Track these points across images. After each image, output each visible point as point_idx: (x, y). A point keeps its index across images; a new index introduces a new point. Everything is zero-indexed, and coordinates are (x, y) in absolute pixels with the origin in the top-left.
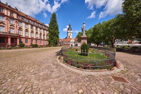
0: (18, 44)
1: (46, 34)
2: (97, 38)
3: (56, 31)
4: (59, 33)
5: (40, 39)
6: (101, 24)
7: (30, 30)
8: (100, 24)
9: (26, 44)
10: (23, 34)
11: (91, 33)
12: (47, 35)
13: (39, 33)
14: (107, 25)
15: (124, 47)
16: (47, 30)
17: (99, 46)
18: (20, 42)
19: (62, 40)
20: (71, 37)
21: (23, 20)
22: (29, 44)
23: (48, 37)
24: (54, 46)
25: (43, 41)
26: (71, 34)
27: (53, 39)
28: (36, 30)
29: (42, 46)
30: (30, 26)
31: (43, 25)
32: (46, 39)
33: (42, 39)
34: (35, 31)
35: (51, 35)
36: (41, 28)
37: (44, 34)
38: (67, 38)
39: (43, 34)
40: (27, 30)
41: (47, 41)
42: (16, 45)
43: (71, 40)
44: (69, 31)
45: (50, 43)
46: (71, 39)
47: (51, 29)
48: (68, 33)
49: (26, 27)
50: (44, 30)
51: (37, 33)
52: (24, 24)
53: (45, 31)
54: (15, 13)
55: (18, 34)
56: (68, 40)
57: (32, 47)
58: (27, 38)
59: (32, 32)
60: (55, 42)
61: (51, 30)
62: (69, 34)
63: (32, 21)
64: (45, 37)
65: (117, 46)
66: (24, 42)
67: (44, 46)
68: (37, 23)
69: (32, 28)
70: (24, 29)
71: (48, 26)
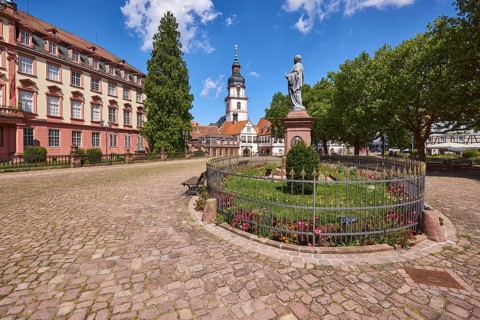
0: (19, 149)
1: (135, 106)
2: (355, 118)
3: (179, 93)
4: (189, 98)
5: (110, 129)
6: (372, 56)
7: (67, 90)
8: (364, 56)
9: (51, 151)
10: (40, 107)
11: (328, 95)
12: (139, 108)
13: (106, 100)
14: (397, 64)
15: (468, 154)
16: (139, 91)
17: (363, 154)
18: (29, 140)
19: (203, 128)
20: (242, 117)
21: (37, 50)
22: (63, 148)
23: (146, 120)
24: (170, 157)
25: (121, 135)
26: (244, 103)
27: (167, 125)
28: (94, 88)
29: (120, 159)
30: (66, 74)
31: (122, 68)
32: (135, 128)
33: (121, 127)
34: (88, 95)
35: (156, 111)
36: (113, 83)
37: (127, 105)
38: (223, 119)
39: (121, 107)
40: (54, 92)
41: (142, 134)
42: (12, 153)
43: (245, 130)
44: (233, 92)
45: (152, 142)
46: (243, 124)
47: (159, 83)
48: (228, 99)
49: (52, 77)
50: (127, 87)
51: (96, 102)
52: (41, 67)
53: (133, 94)
54: (6, 21)
55: (20, 110)
56: (231, 130)
57: (79, 161)
58: (54, 125)
59: (77, 98)
60: (175, 137)
61: (157, 89)
62: (234, 104)
63: (76, 50)
64: (133, 116)
65: (442, 151)
66: (44, 144)
67: (127, 158)
68: (97, 58)
69: (75, 82)
70: (42, 86)
71: (146, 72)
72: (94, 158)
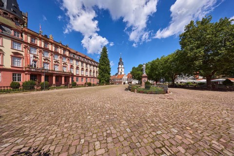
2: (156, 74)
3: (107, 67)
4: (110, 69)
6: (160, 59)
7: (80, 68)
8: (158, 59)
10: (74, 72)
11: (148, 68)
13: (89, 70)
16: (97, 67)
17: (158, 83)
18: (72, 81)
20: (123, 73)
21: (74, 57)
22: (79, 82)
26: (123, 69)
27: (104, 76)
30: (80, 63)
31: (92, 61)
33: (92, 76)
34: (85, 68)
35: (101, 72)
36: (91, 65)
37: (94, 71)
38: (117, 74)
39: (92, 71)
40: (77, 68)
41: (97, 78)
43: (124, 77)
44: (120, 66)
45: (100, 81)
46: (123, 75)
47: (102, 65)
48: (119, 68)
49: (77, 64)
50: (94, 66)
52: (75, 61)
53: (95, 68)
54: (67, 51)
55: (70, 73)
56: (120, 77)
58: (78, 76)
59: (82, 69)
60: (107, 79)
61: (102, 67)
62: (120, 69)
63: (82, 57)
64: (95, 73)
65: (181, 82)
66: (75, 81)
68: (87, 59)
69: (82, 65)
70: (75, 66)
72: (90, 85)
